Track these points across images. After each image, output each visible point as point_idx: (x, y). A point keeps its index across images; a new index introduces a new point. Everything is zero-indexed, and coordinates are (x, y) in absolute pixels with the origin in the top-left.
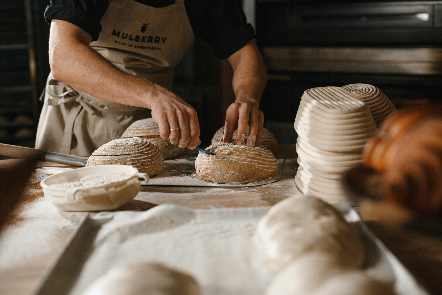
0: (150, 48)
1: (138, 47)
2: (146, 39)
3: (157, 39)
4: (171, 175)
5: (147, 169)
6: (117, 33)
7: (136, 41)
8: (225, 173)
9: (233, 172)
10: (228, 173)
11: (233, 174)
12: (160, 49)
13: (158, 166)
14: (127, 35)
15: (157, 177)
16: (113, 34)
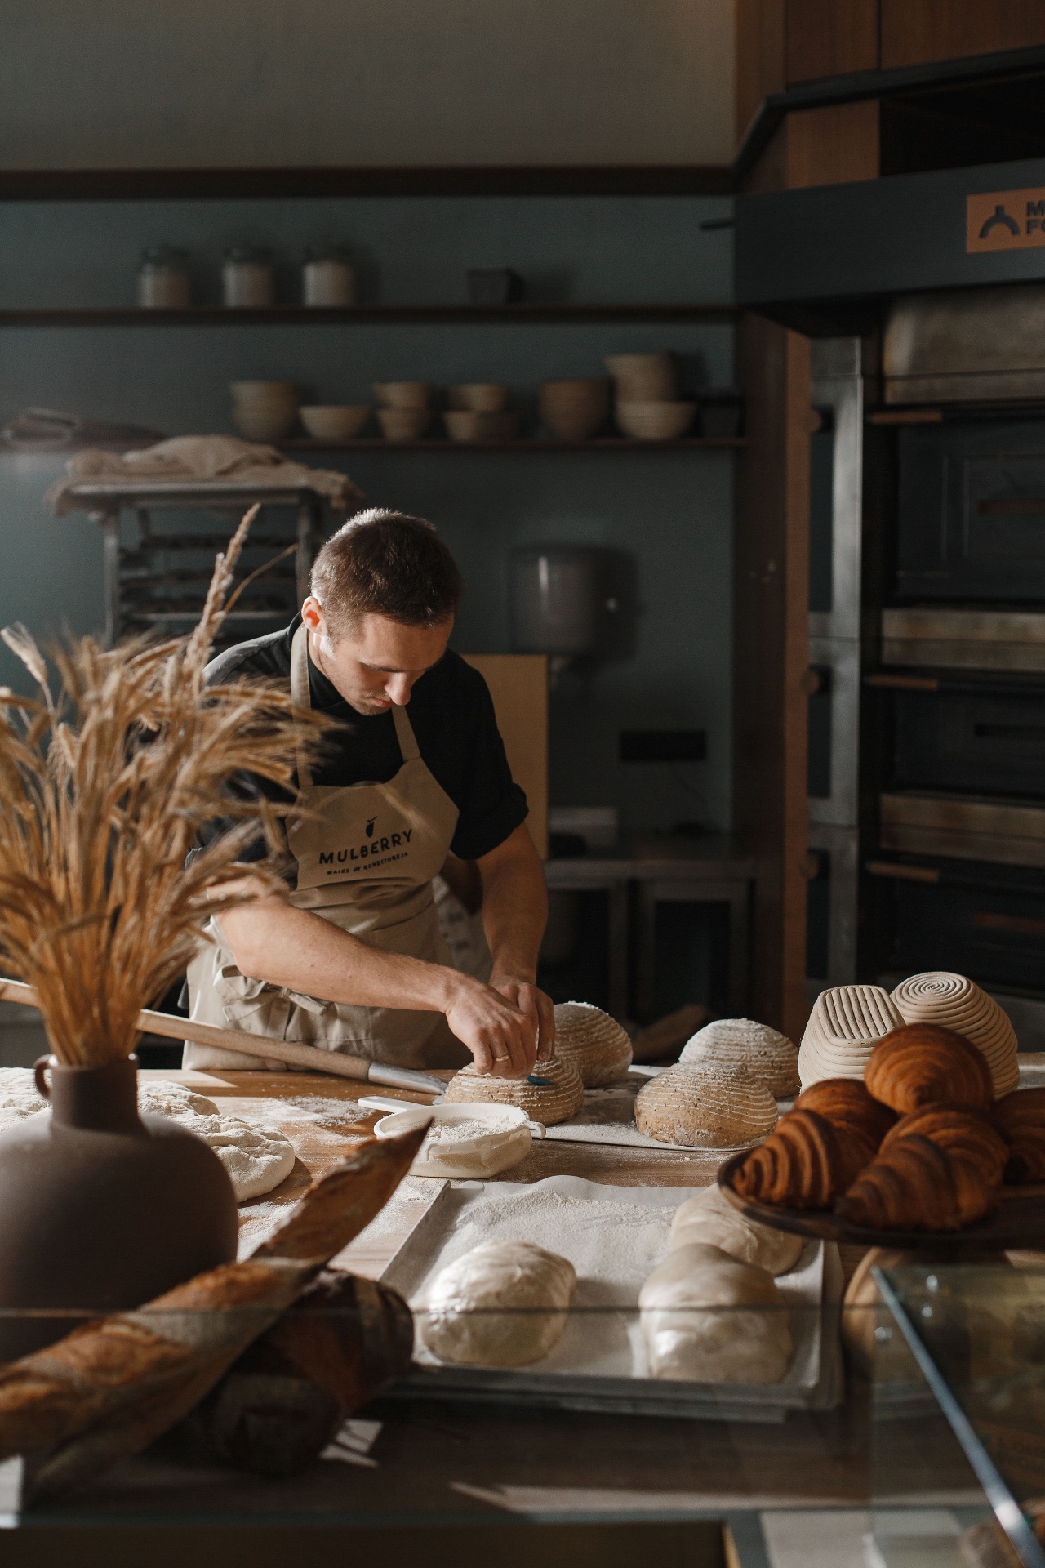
0: (389, 860)
1: (370, 866)
2: (379, 846)
3: (385, 842)
4: (593, 1122)
5: (548, 1107)
6: (327, 856)
7: (363, 856)
8: (694, 1132)
9: (706, 1132)
10: (698, 1133)
11: (707, 1136)
12: (406, 854)
13: (569, 1102)
14: (346, 852)
15: (566, 1125)
16: (321, 862)
